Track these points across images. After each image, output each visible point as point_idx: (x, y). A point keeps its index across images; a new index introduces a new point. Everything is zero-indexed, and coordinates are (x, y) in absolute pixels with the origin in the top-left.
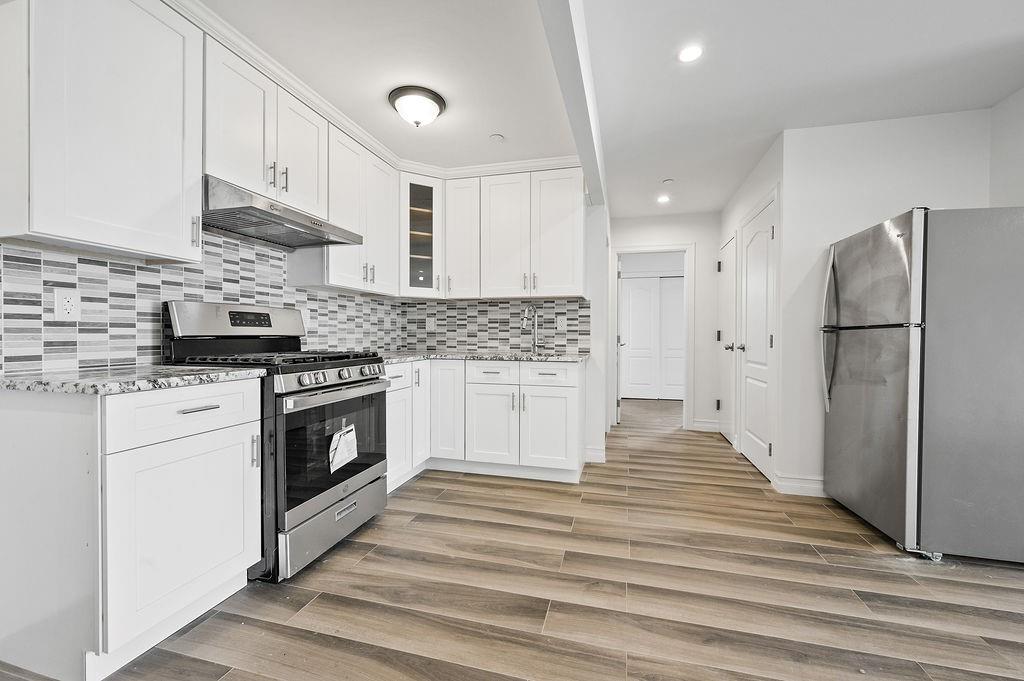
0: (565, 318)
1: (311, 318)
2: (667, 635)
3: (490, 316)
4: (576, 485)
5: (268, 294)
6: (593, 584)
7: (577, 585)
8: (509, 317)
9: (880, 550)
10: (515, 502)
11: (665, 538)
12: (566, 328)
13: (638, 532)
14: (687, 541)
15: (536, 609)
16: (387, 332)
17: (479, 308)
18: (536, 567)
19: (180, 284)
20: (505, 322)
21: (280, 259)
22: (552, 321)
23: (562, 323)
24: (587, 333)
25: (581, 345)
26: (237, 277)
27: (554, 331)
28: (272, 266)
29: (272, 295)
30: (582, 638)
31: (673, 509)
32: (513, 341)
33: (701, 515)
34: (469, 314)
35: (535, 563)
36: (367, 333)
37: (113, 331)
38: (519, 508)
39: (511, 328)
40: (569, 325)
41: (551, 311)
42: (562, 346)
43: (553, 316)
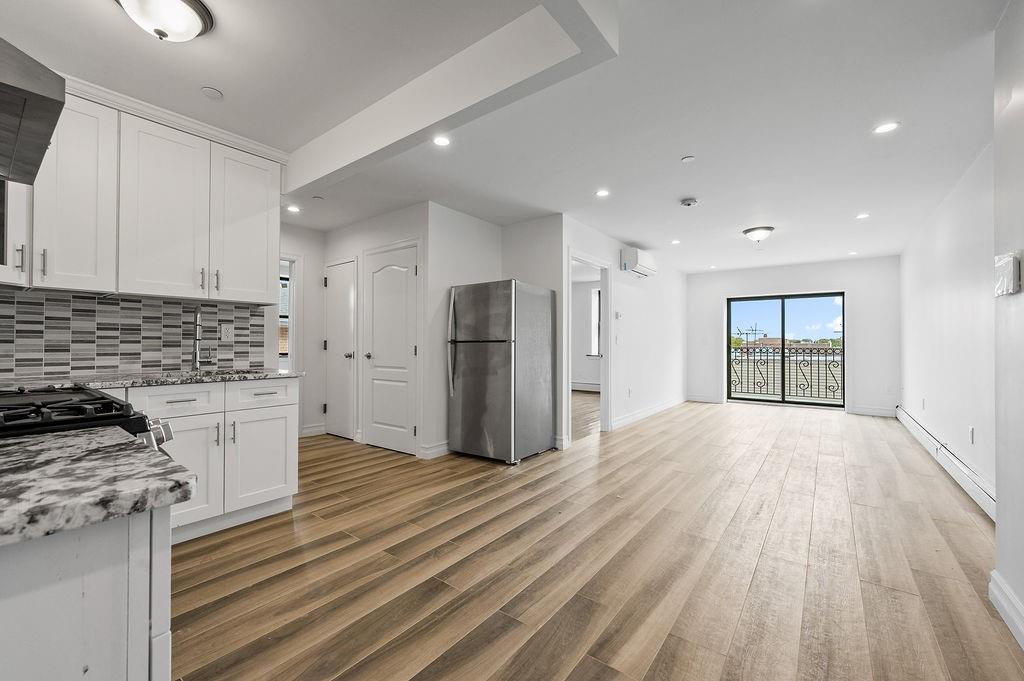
0: (232, 326)
2: (503, 546)
3: (99, 319)
4: (291, 511)
6: (436, 553)
7: (429, 561)
8: (140, 322)
9: (501, 469)
10: (260, 551)
11: (419, 510)
12: (234, 339)
13: (401, 515)
14: (432, 505)
15: (434, 587)
17: (73, 305)
18: (385, 571)
20: (136, 329)
22: (213, 330)
23: (228, 333)
24: (260, 345)
25: (253, 359)
27: (217, 342)
30: (480, 577)
31: (391, 493)
32: (146, 356)
33: (415, 488)
34: (48, 314)
35: (377, 570)
38: (276, 552)
39: (144, 338)
40: (236, 335)
41: (212, 317)
42: (228, 360)
43: (216, 324)
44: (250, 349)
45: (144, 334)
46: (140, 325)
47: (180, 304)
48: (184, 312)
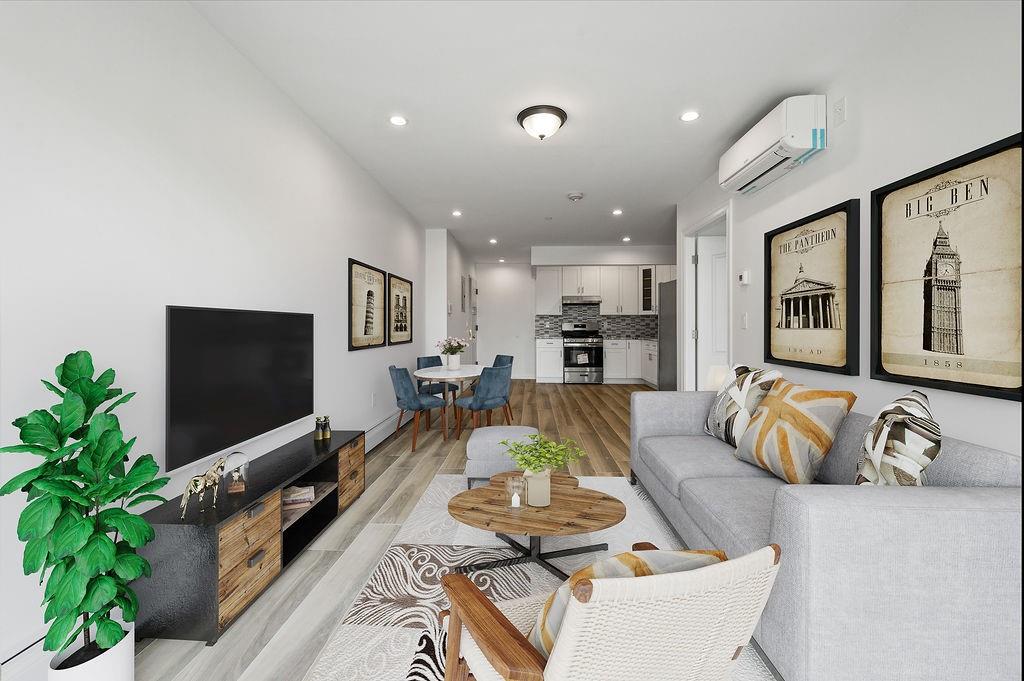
1: (608, 324)
21: (596, 309)
26: (582, 315)
28: (593, 311)
29: (593, 319)
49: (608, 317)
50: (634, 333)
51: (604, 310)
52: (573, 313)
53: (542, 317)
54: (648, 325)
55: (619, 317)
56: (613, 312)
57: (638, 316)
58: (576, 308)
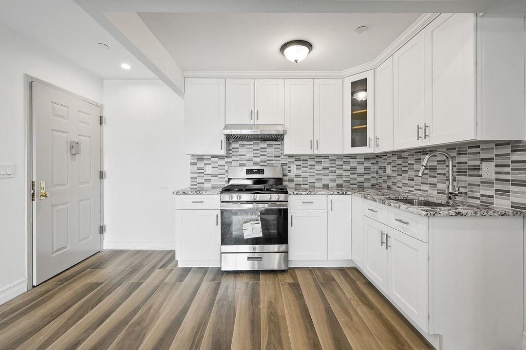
0: (493, 164)
1: (297, 169)
5: (273, 160)
12: (493, 177)
16: (360, 175)
17: (415, 157)
19: (238, 160)
20: (434, 169)
21: (279, 145)
22: (477, 168)
23: (488, 171)
25: (515, 199)
26: (258, 155)
27: (479, 179)
28: (275, 148)
29: (275, 160)
34: (409, 162)
36: (340, 176)
37: (219, 176)
39: (438, 174)
40: (497, 173)
41: (476, 156)
42: (489, 196)
43: (478, 163)
44: (512, 188)
45: (438, 171)
46: (436, 166)
47: (455, 149)
48: (457, 155)
49: (297, 158)
50: (334, 180)
51: (290, 147)
52: (247, 151)
53: (201, 158)
54: (354, 169)
55: (312, 157)
56: (305, 150)
57: (340, 157)
58: (252, 145)
